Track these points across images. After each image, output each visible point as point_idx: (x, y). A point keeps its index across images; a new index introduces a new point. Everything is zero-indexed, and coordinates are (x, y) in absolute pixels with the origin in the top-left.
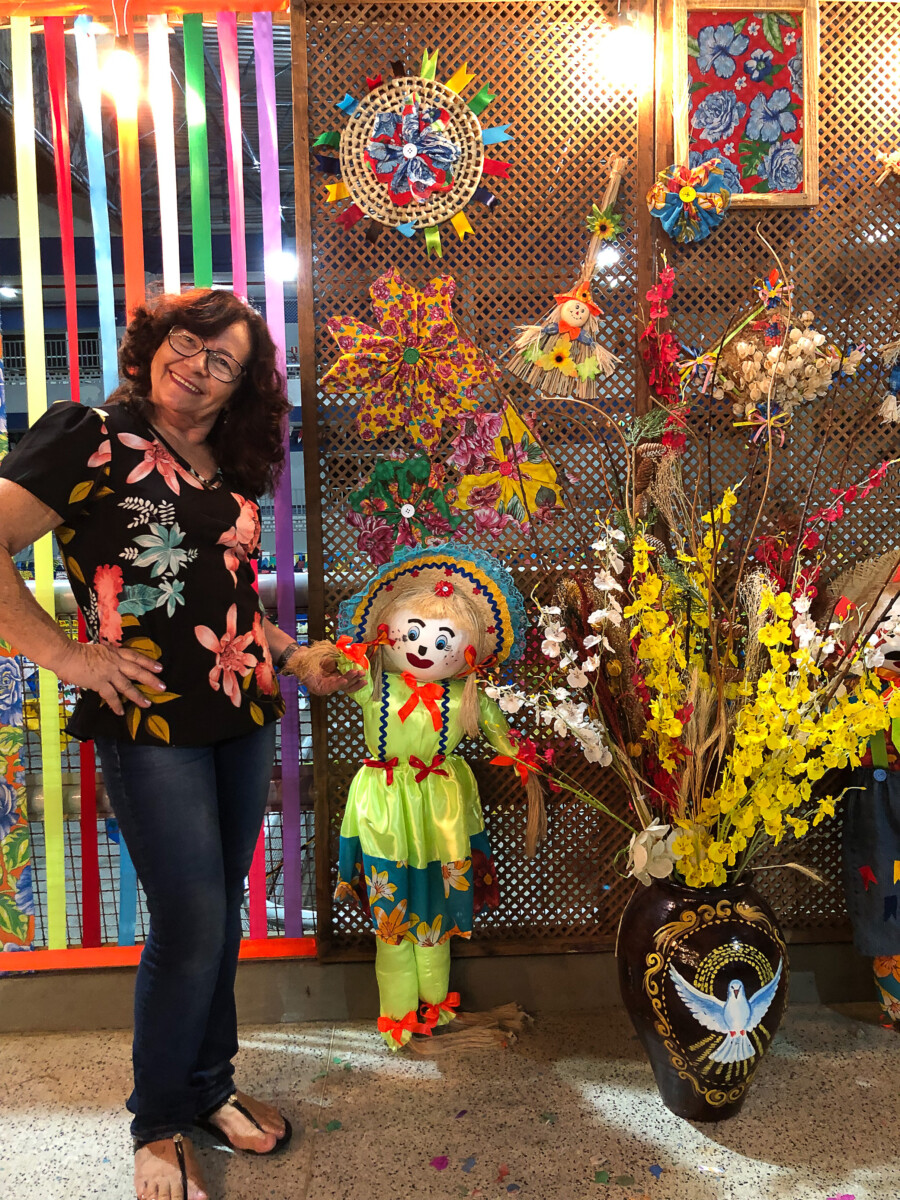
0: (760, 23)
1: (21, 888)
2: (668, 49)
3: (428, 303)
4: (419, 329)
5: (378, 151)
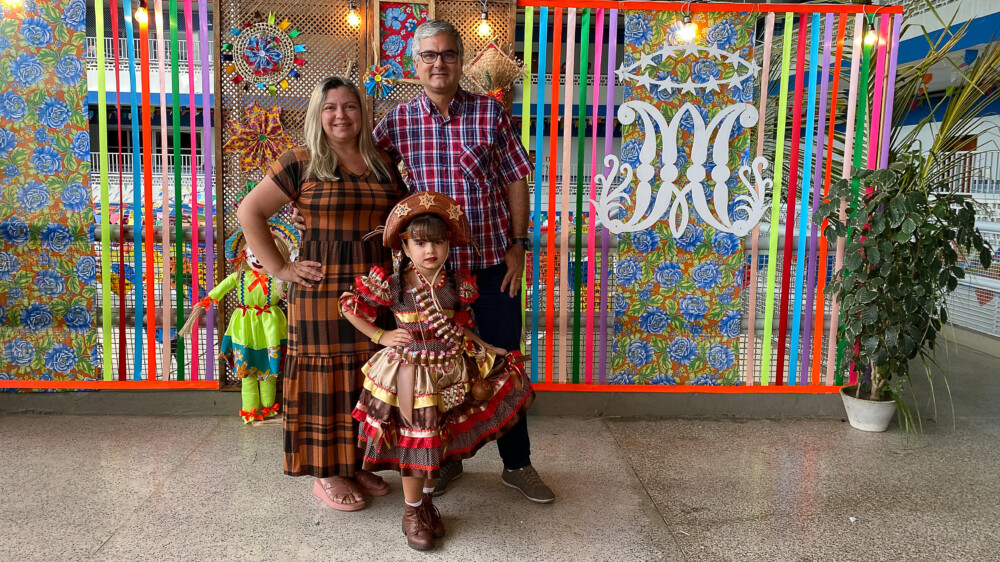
0: (411, 8)
1: (93, 355)
2: (372, 17)
3: (271, 117)
4: (266, 127)
5: (249, 53)
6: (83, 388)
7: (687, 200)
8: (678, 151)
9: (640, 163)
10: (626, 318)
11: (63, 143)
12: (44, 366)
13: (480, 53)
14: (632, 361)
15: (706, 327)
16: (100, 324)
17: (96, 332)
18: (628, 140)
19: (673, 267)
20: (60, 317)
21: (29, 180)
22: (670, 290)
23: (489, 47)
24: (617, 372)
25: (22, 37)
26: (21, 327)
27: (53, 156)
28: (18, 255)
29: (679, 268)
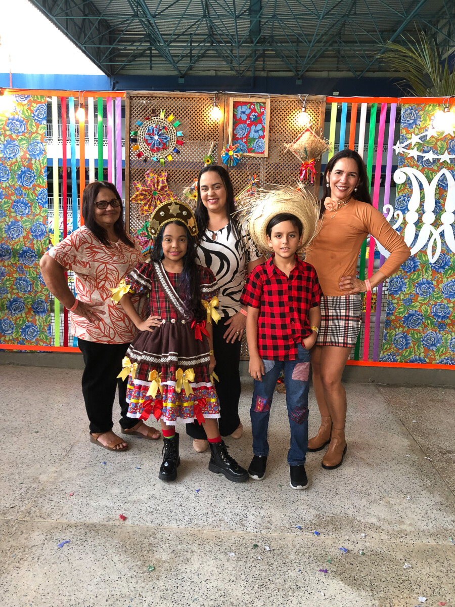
0: (254, 105)
1: (48, 330)
2: (228, 112)
3: (161, 179)
4: (157, 186)
5: (147, 137)
6: (42, 350)
7: (441, 236)
8: (436, 203)
9: (408, 210)
10: (393, 317)
11: (31, 197)
12: (20, 336)
13: (300, 135)
14: (396, 347)
15: (449, 325)
16: (53, 311)
17: (50, 316)
18: (401, 194)
19: (429, 283)
20: (29, 306)
21: (12, 220)
22: (425, 299)
23: (306, 131)
24: (385, 354)
25: (8, 128)
26: (6, 311)
27: (26, 205)
28: (5, 266)
29: (433, 284)
